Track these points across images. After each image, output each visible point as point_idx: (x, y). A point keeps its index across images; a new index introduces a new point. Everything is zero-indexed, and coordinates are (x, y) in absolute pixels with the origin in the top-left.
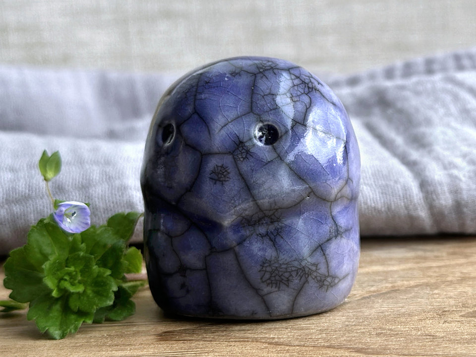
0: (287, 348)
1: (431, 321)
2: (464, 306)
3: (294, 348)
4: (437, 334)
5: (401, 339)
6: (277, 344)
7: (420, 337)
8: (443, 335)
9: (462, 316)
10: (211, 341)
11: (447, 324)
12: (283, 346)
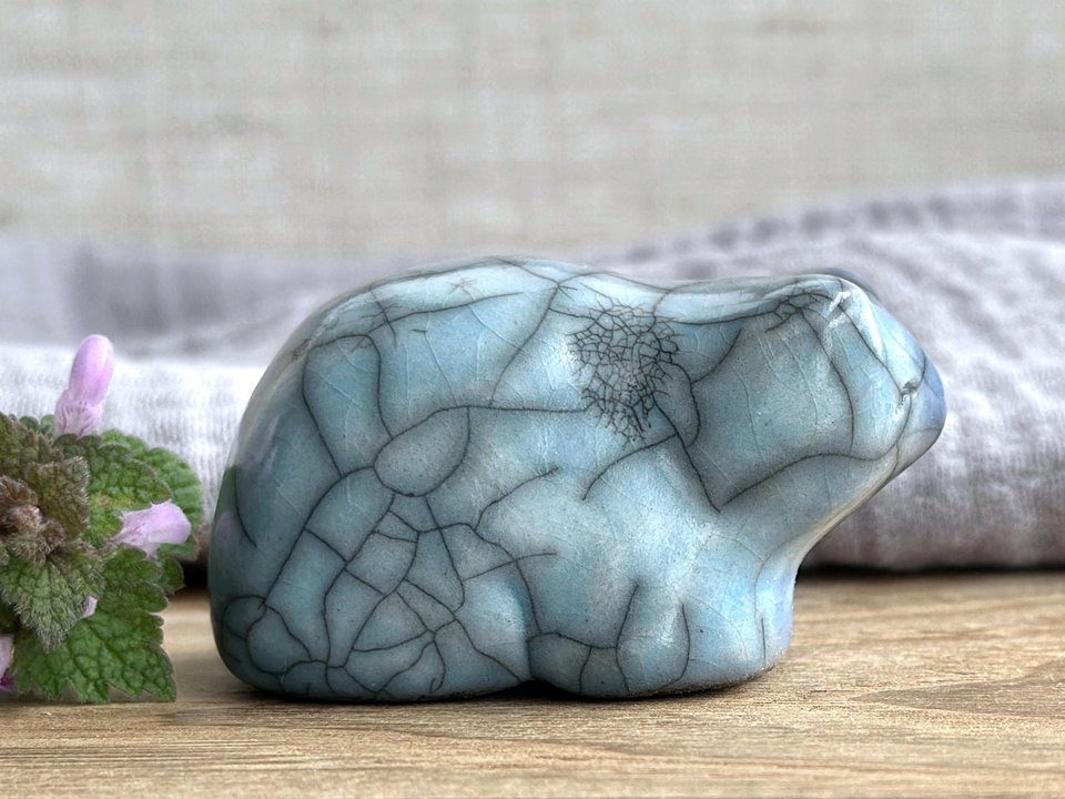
0: (454, 741)
1: (783, 706)
2: (860, 682)
3: (469, 741)
4: (795, 726)
5: (713, 732)
6: (431, 734)
7: (756, 730)
8: (808, 727)
9: (854, 699)
10: (283, 727)
11: (818, 712)
12: (444, 739)
